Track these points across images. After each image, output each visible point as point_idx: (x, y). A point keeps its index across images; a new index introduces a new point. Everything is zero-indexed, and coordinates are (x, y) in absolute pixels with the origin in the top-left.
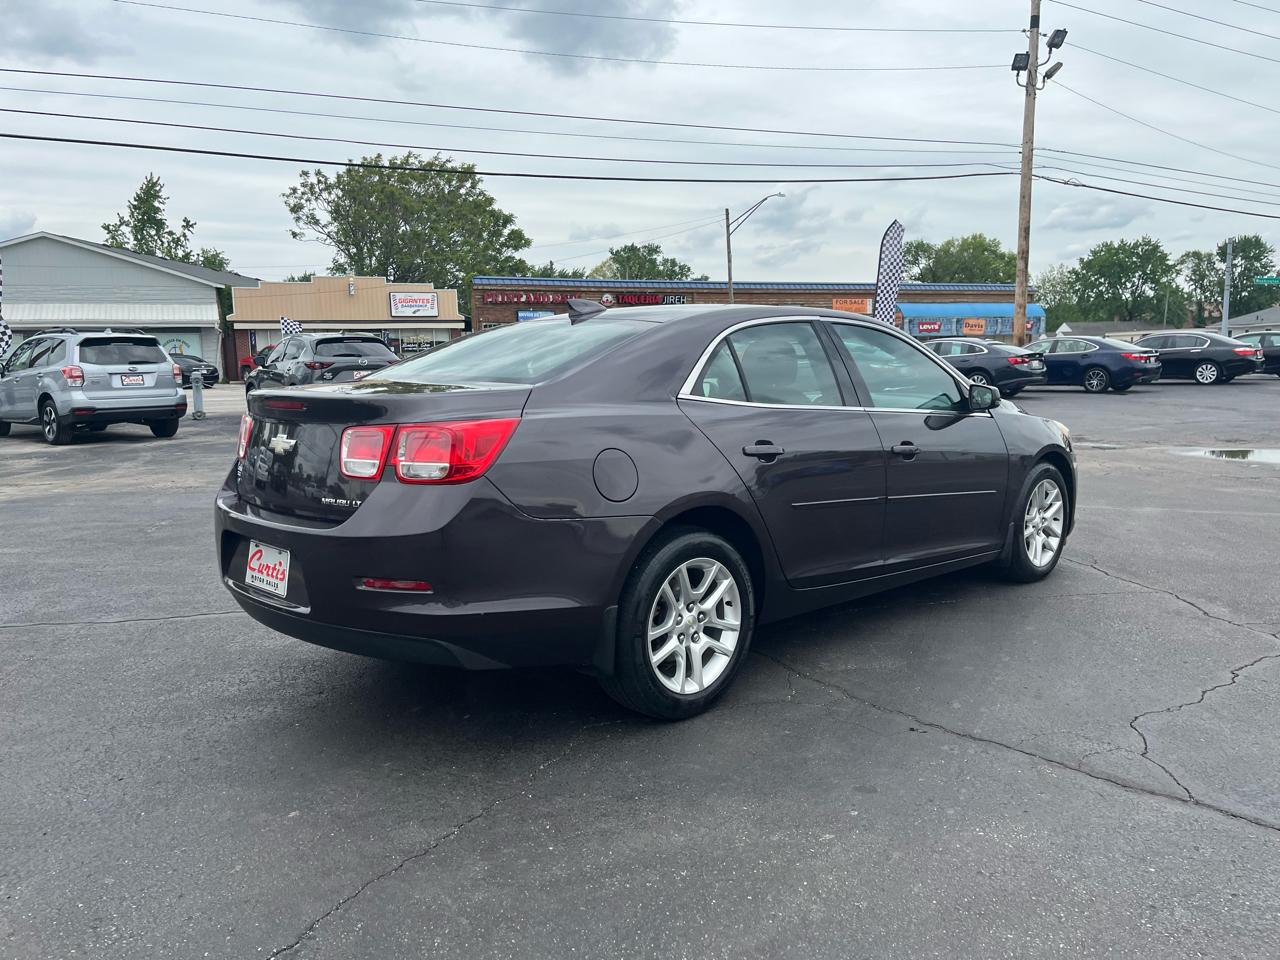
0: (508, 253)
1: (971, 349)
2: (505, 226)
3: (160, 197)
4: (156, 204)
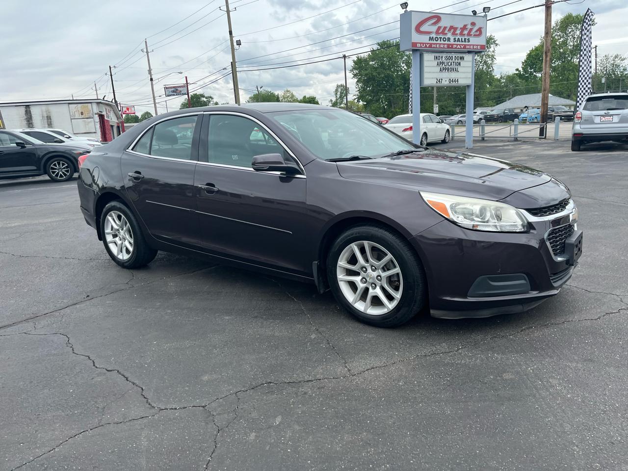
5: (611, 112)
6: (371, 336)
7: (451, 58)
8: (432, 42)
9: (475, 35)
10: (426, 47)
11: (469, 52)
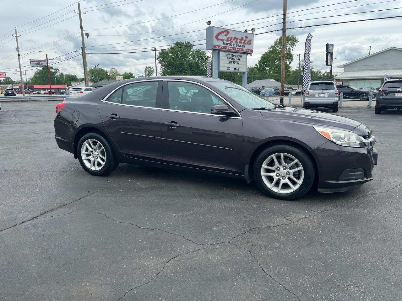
5: (324, 91)
6: (286, 204)
7: (235, 56)
8: (225, 46)
9: (247, 44)
10: (221, 48)
11: (244, 53)
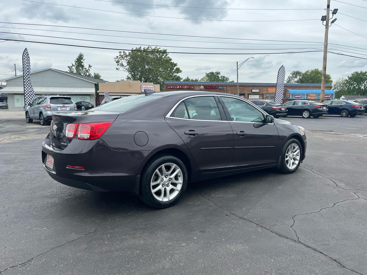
0: (175, 74)
1: (305, 103)
2: (174, 67)
3: (83, 59)
4: (82, 61)
5: (66, 105)
